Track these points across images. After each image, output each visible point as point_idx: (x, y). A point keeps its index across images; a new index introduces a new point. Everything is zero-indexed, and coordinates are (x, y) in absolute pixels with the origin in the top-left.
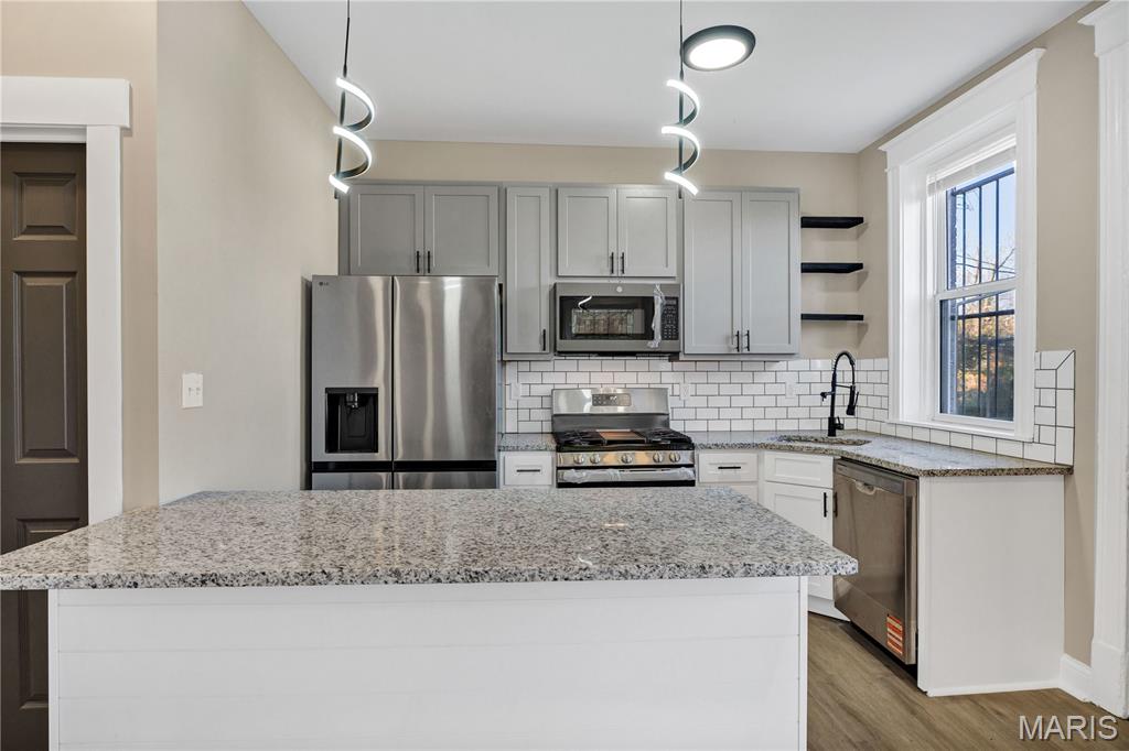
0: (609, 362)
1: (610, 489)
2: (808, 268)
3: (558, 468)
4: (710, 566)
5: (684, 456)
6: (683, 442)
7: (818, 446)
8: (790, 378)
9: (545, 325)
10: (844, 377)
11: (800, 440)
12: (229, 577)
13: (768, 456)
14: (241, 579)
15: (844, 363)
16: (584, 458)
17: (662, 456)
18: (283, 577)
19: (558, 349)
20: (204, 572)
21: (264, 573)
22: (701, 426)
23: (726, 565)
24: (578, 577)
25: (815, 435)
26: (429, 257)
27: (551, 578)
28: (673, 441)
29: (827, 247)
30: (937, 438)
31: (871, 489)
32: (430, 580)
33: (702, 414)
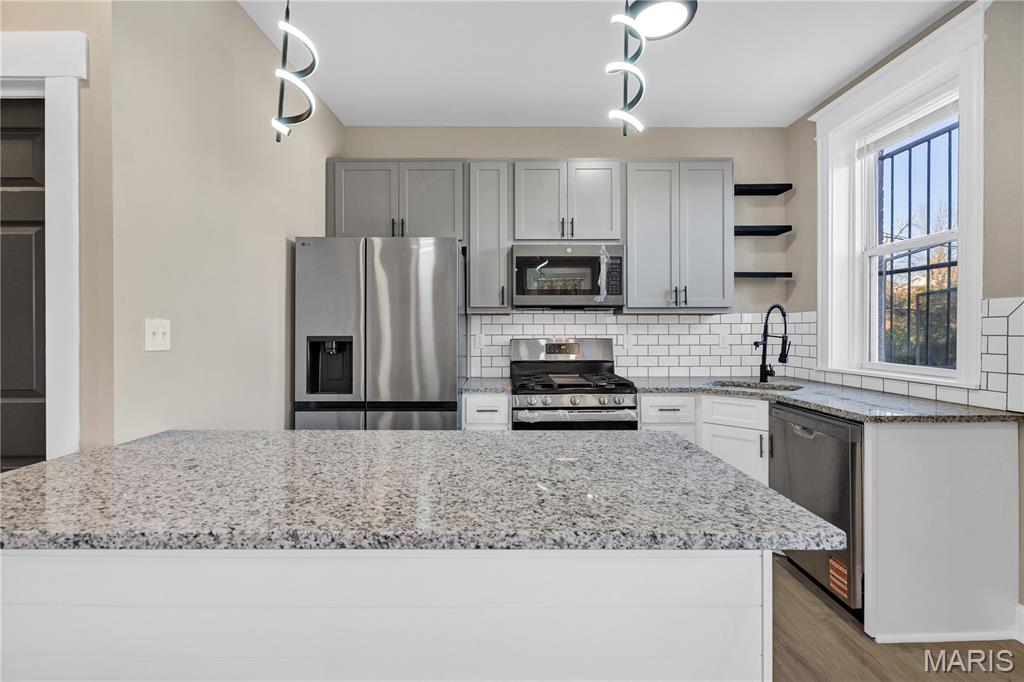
0: (560, 316)
1: (555, 433)
2: (741, 231)
3: (513, 409)
4: (663, 536)
5: (627, 399)
6: (626, 386)
7: (753, 391)
8: (724, 330)
9: (504, 282)
10: (776, 328)
11: (734, 385)
12: (105, 538)
13: (706, 399)
14: (118, 541)
15: (776, 316)
16: (537, 400)
17: (607, 399)
18: (165, 539)
19: (515, 303)
20: (77, 532)
21: (143, 534)
22: (643, 373)
23: (682, 534)
24: (504, 544)
25: (748, 381)
26: (403, 224)
27: (473, 545)
28: (616, 385)
29: (758, 212)
30: (868, 384)
31: (810, 432)
32: (333, 545)
33: (643, 361)
